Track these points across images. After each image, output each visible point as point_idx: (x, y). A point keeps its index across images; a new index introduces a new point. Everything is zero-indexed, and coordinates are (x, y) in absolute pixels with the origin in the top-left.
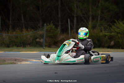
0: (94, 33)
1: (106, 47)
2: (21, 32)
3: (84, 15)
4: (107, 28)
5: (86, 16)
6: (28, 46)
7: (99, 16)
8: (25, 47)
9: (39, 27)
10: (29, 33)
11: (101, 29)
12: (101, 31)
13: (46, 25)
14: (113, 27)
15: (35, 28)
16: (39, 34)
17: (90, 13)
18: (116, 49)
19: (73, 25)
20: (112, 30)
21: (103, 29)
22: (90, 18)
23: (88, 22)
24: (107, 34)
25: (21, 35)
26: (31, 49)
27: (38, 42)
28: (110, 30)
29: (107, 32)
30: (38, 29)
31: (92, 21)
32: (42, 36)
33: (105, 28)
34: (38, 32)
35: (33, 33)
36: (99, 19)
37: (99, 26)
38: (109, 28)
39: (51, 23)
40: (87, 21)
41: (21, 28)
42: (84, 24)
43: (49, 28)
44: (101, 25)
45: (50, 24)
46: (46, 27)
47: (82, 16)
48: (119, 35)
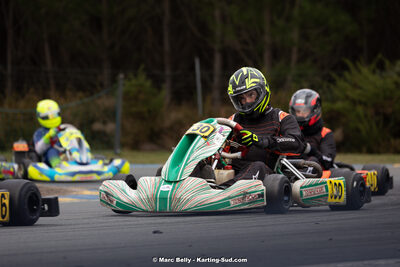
0: (278, 103)
3: (247, 44)
4: (321, 88)
5: (251, 48)
7: (295, 50)
9: (102, 85)
10: (70, 105)
13: (124, 78)
14: (341, 83)
15: (88, 88)
16: (102, 108)
17: (267, 39)
19: (212, 76)
20: (337, 92)
22: (267, 55)
27: (99, 132)
28: (331, 92)
30: (98, 92)
31: (273, 66)
32: (110, 115)
34: (99, 102)
35: (83, 104)
36: (295, 57)
37: (293, 81)
38: (328, 88)
39: (140, 71)
40: (256, 63)
41: (44, 89)
43: (134, 89)
44: (301, 76)
45: (136, 75)
46: (124, 85)
47: (238, 47)
48: (360, 109)
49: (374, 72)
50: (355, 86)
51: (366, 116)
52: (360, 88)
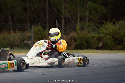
0: (82, 35)
1: (94, 48)
2: (9, 33)
3: (73, 16)
4: (95, 29)
5: (74, 17)
6: (16, 48)
7: (87, 18)
8: (13, 49)
9: (27, 29)
10: (17, 35)
11: (90, 30)
12: (90, 33)
13: (34, 27)
14: (102, 28)
15: (23, 30)
16: (27, 36)
17: (78, 14)
18: (104, 51)
19: (61, 26)
20: (100, 31)
21: (91, 31)
22: (79, 19)
23: (76, 24)
24: (95, 35)
25: (9, 36)
26: (18, 50)
27: (26, 43)
28: (99, 31)
29: (96, 34)
30: (26, 31)
31: (80, 23)
32: (29, 38)
33: (93, 29)
34: (26, 34)
35: (21, 35)
36: (87, 20)
37: (87, 28)
38: (98, 29)
39: (39, 25)
40: (75, 22)
41: (9, 30)
42: (72, 25)
43: (37, 30)
44: (89, 26)
45: (37, 26)
46: (34, 29)
47: (70, 17)
48: (108, 36)
49: (112, 25)
50: (106, 29)
51: (109, 38)
52: (108, 30)
